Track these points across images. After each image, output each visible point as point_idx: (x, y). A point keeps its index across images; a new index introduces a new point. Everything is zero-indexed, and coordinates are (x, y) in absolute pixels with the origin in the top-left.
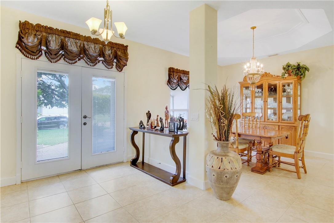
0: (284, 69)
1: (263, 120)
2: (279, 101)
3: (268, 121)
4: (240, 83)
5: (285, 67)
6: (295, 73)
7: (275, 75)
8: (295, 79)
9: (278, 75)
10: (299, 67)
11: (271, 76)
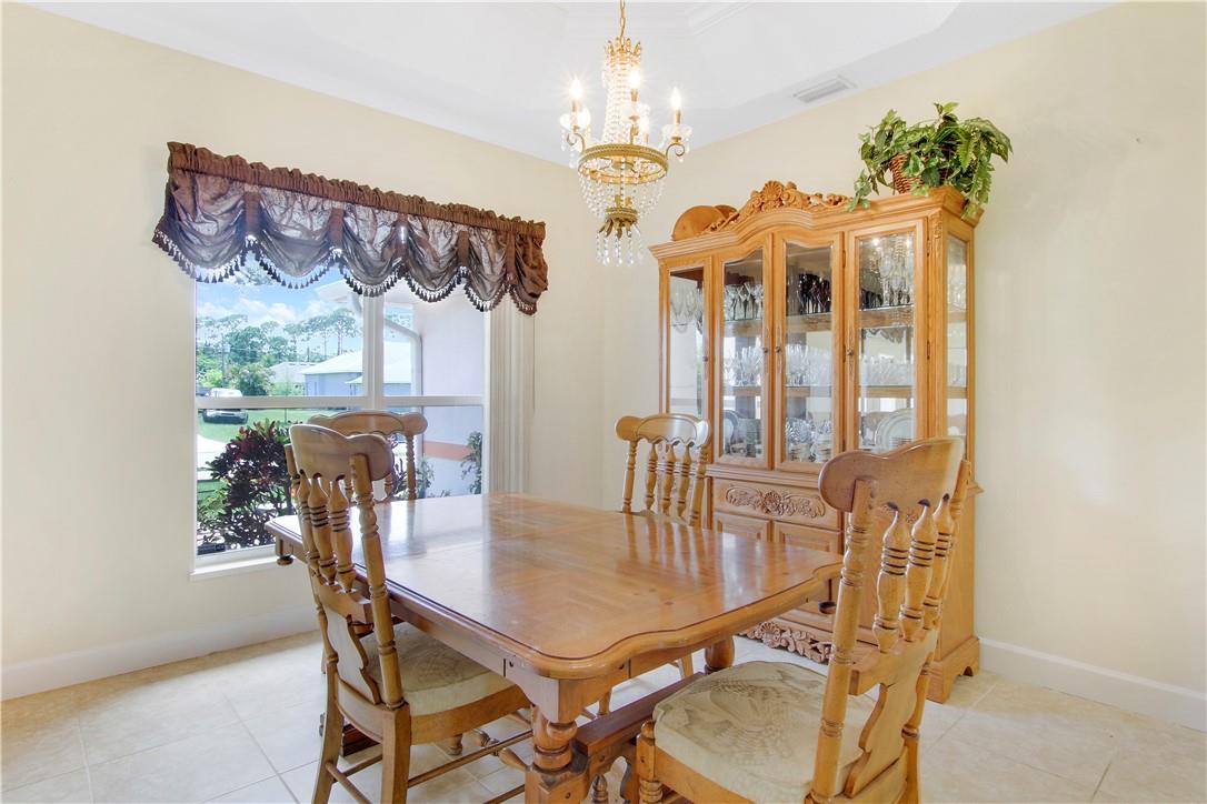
0: (869, 154)
1: (761, 458)
2: (844, 347)
3: (789, 464)
4: (655, 249)
5: (872, 142)
6: (922, 168)
7: (821, 196)
8: (929, 206)
9: (838, 193)
10: (949, 137)
11: (799, 200)
